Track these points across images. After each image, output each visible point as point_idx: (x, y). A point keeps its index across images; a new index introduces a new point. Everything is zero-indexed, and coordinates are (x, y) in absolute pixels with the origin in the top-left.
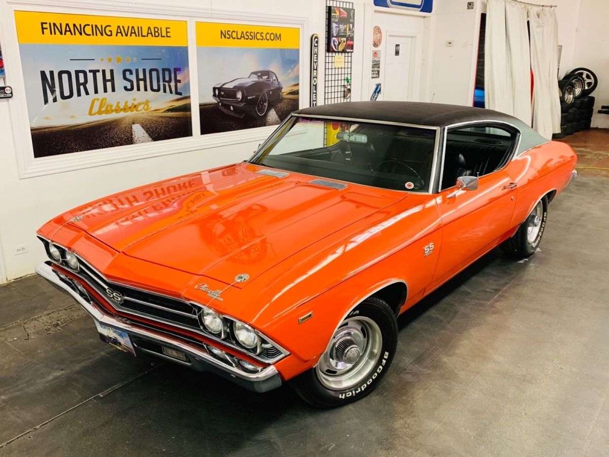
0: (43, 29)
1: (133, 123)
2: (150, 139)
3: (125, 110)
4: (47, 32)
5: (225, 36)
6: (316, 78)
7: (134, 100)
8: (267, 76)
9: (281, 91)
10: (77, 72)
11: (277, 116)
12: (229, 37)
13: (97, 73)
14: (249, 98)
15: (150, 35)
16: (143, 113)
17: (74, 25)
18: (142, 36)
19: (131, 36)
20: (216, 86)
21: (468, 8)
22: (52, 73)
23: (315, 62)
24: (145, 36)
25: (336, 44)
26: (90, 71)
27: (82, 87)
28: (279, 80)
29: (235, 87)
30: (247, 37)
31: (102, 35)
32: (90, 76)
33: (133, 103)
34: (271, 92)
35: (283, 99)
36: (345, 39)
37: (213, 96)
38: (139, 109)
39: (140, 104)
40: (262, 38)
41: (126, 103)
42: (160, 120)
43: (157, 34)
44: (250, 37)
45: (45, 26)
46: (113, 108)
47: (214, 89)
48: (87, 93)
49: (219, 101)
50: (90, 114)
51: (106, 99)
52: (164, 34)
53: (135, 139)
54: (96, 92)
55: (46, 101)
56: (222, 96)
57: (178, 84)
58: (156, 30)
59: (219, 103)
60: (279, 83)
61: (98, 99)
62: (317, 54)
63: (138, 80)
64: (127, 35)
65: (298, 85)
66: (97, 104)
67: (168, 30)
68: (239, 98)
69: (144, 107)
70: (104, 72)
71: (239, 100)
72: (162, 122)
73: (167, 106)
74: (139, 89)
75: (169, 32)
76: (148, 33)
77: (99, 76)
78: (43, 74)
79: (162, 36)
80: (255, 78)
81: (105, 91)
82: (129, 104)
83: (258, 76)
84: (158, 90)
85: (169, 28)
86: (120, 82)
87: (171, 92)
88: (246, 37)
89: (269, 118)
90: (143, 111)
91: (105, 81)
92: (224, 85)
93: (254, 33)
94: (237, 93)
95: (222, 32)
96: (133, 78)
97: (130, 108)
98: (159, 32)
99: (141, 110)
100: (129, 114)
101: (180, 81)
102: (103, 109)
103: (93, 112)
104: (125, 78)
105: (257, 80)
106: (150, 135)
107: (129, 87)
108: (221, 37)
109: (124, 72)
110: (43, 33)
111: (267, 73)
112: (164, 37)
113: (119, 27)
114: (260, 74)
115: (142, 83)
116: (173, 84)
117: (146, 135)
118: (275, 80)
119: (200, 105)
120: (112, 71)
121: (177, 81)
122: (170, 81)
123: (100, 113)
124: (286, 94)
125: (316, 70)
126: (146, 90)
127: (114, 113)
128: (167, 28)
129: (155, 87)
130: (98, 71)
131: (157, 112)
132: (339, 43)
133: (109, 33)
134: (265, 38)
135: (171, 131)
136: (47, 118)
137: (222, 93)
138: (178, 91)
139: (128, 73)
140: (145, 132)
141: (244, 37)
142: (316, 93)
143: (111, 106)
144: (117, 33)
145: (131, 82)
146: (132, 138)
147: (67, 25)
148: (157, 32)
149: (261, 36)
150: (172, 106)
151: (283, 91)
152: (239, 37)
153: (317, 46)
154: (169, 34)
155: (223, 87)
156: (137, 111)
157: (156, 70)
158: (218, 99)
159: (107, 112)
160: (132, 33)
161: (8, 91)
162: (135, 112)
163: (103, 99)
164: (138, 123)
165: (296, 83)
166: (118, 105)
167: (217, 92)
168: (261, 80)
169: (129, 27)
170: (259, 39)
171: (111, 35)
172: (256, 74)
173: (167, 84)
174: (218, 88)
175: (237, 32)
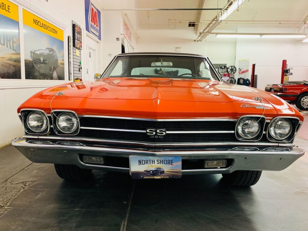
6: (71, 58)
8: (52, 52)
9: (58, 62)
11: (57, 75)
12: (37, 24)
14: (46, 62)
21: (117, 40)
23: (70, 50)
25: (77, 43)
28: (57, 56)
29: (40, 54)
34: (54, 61)
35: (59, 66)
40: (50, 30)
42: (5, 65)
43: (3, 8)
44: (46, 28)
47: (31, 52)
52: (7, 9)
57: (14, 44)
59: (33, 61)
62: (71, 46)
65: (63, 60)
68: (42, 61)
73: (8, 56)
75: (9, 9)
84: (4, 45)
85: (9, 7)
87: (11, 48)
89: (54, 75)
92: (36, 51)
93: (47, 26)
94: (41, 58)
95: (34, 20)
98: (5, 7)
101: (15, 42)
105: (49, 52)
108: (34, 23)
111: (53, 50)
112: (7, 11)
114: (50, 50)
116: (11, 43)
118: (55, 55)
119: (25, 61)
124: (59, 64)
125: (71, 54)
129: (2, 42)
131: (3, 59)
132: (78, 43)
137: (35, 56)
138: (14, 48)
141: (43, 26)
142: (71, 66)
148: (3, 6)
150: (10, 57)
152: (41, 26)
153: (71, 42)
155: (35, 52)
158: (33, 59)
167: (32, 55)
172: (48, 49)
173: (8, 42)
174: (33, 53)
175: (40, 23)
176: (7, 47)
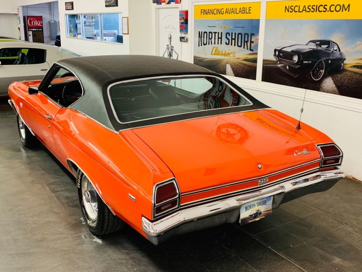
0: (201, 12)
1: (227, 63)
2: (233, 75)
3: (224, 55)
5: (288, 11)
7: (229, 50)
8: (327, 46)
9: (343, 62)
10: (209, 33)
11: (334, 85)
12: (291, 10)
13: (216, 34)
14: (304, 62)
16: (232, 58)
17: (211, 10)
18: (237, 13)
19: (231, 13)
20: (277, 49)
22: (202, 32)
24: (238, 13)
26: (214, 32)
27: (210, 40)
28: (342, 51)
29: (292, 51)
30: (309, 10)
31: (220, 14)
32: (214, 34)
33: (228, 52)
34: (330, 61)
35: (345, 70)
37: (274, 55)
38: (231, 56)
39: (231, 53)
40: (325, 10)
41: (226, 51)
42: (240, 65)
43: (244, 12)
44: (312, 10)
46: (220, 53)
47: (275, 50)
48: (212, 43)
49: (278, 60)
50: (211, 54)
52: (248, 12)
53: (227, 72)
54: (215, 44)
56: (281, 57)
57: (252, 44)
60: (341, 54)
61: (215, 47)
63: (232, 39)
64: (229, 13)
66: (214, 50)
67: (250, 9)
68: (295, 61)
69: (233, 56)
70: (219, 33)
71: (295, 62)
72: (240, 66)
75: (250, 10)
76: (239, 12)
78: (199, 33)
79: (246, 13)
80: (313, 46)
82: (227, 53)
83: (317, 45)
84: (241, 46)
85: (250, 7)
87: (247, 49)
88: (307, 10)
89: (324, 85)
90: (232, 57)
91: (218, 38)
92: (283, 48)
93: (317, 6)
94: (294, 56)
95: (286, 7)
96: (230, 38)
97: (227, 54)
98: (245, 10)
99: (231, 57)
100: (226, 57)
101: (253, 42)
102: (216, 53)
103: (213, 53)
104: (226, 38)
105: (315, 47)
106: (233, 72)
107: (228, 43)
108: (285, 12)
109: (227, 33)
110: (201, 14)
111: (328, 43)
112: (247, 13)
113: (227, 9)
114: (319, 43)
115: (233, 41)
116: (249, 44)
117: (232, 72)
118: (336, 50)
119: (264, 61)
122: (247, 42)
123: (215, 54)
126: (235, 45)
128: (249, 8)
129: (239, 44)
130: (216, 33)
133: (223, 13)
134: (328, 9)
135: (244, 73)
137: (281, 54)
138: (252, 48)
139: (228, 35)
140: (231, 70)
141: (305, 10)
144: (226, 12)
145: (229, 40)
146: (225, 71)
147: (209, 10)
148: (244, 10)
149: (324, 8)
151: (345, 62)
152: (301, 10)
154: (250, 12)
155: (283, 50)
156: (230, 57)
157: (241, 34)
158: (277, 58)
159: (218, 54)
160: (232, 12)
161: (185, 39)
162: (228, 57)
163: (217, 48)
164: (229, 64)
166: (222, 52)
167: (277, 53)
168: (319, 48)
169: (231, 9)
170: (321, 11)
172: (315, 43)
173: (246, 43)
174: (278, 50)
175: (299, 6)
176: (244, 48)
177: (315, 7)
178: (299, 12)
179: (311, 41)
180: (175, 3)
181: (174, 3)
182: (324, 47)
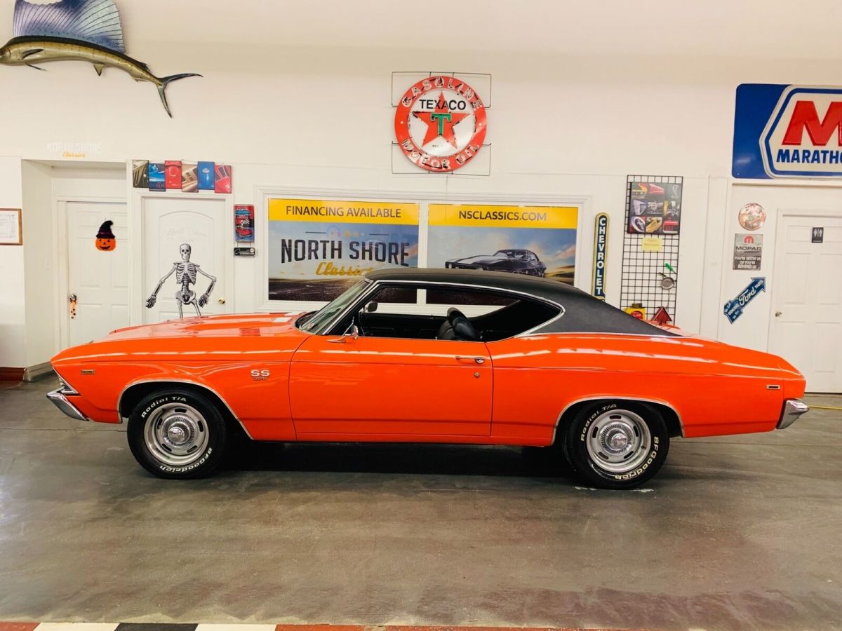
0: (288, 210)
3: (348, 273)
4: (290, 213)
5: (465, 217)
6: (603, 261)
7: (358, 266)
8: (521, 256)
9: (544, 271)
10: (310, 242)
12: (469, 216)
13: (327, 244)
15: (379, 216)
17: (312, 208)
18: (372, 216)
19: (360, 216)
20: (450, 261)
22: (290, 241)
23: (602, 244)
24: (374, 216)
25: (641, 224)
26: (321, 241)
27: (313, 253)
28: (540, 260)
29: (474, 263)
31: (335, 215)
32: (321, 246)
33: (356, 269)
36: (660, 219)
40: (516, 218)
41: (351, 268)
43: (386, 215)
44: (500, 217)
45: (289, 208)
46: (338, 271)
47: (447, 263)
48: (317, 257)
50: (317, 273)
51: (332, 263)
52: (394, 214)
54: (324, 257)
55: (283, 261)
57: (405, 256)
58: (386, 211)
60: (540, 263)
61: (325, 263)
62: (605, 235)
63: (364, 251)
64: (357, 215)
66: (324, 267)
67: (398, 211)
69: (367, 273)
70: (333, 242)
74: (363, 258)
75: (399, 213)
76: (377, 214)
77: (329, 246)
78: (283, 241)
79: (392, 216)
80: (504, 257)
81: (333, 257)
82: (353, 269)
83: (508, 255)
84: (383, 260)
85: (400, 210)
86: (346, 251)
87: (397, 263)
88: (492, 217)
91: (333, 250)
92: (460, 260)
93: (505, 213)
95: (461, 213)
96: (359, 249)
97: (354, 272)
98: (389, 213)
100: (352, 276)
101: (407, 254)
102: (329, 271)
103: (320, 272)
104: (351, 248)
105: (506, 258)
107: (355, 256)
108: (460, 217)
109: (351, 245)
110: (287, 213)
111: (523, 252)
112: (394, 216)
113: (350, 209)
114: (511, 253)
115: (367, 253)
116: (399, 257)
118: (534, 260)
120: (340, 244)
121: (403, 254)
122: (395, 254)
123: (325, 273)
124: (551, 275)
126: (371, 259)
127: (338, 275)
128: (397, 210)
129: (380, 257)
130: (328, 242)
132: (647, 224)
133: (341, 214)
134: (520, 217)
136: (282, 273)
139: (354, 245)
141: (490, 217)
142: (602, 278)
143: (337, 269)
144: (348, 213)
145: (357, 253)
147: (307, 208)
148: (387, 213)
149: (515, 215)
151: (547, 271)
152: (483, 216)
153: (606, 226)
154: (399, 215)
155: (459, 262)
156: (360, 275)
157: (383, 244)
159: (332, 273)
160: (362, 214)
161: (252, 251)
162: (358, 276)
163: (329, 264)
165: (571, 265)
166: (342, 270)
167: (450, 266)
168: (512, 259)
169: (359, 209)
170: (511, 219)
171: (343, 215)
172: (506, 253)
173: (393, 256)
174: (452, 263)
175: (481, 213)
176: (390, 262)
177: (503, 215)
178: (481, 218)
179: (500, 251)
180: (216, 192)
181: (213, 191)
182: (518, 257)
